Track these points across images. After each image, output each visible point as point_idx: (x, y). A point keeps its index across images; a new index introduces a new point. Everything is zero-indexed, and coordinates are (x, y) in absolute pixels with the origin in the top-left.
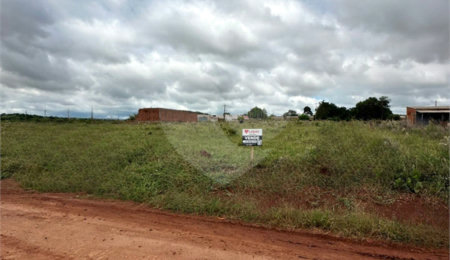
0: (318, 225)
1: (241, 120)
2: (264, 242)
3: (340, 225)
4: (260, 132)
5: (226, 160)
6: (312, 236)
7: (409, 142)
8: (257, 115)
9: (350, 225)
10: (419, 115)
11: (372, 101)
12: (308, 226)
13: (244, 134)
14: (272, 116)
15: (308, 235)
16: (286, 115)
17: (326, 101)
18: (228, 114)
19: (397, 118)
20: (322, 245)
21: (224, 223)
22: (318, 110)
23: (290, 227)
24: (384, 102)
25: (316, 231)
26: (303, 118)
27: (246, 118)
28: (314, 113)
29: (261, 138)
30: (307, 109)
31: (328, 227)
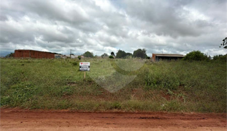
0: (116, 108)
1: (80, 58)
2: (90, 119)
3: (125, 106)
4: (89, 64)
5: (71, 79)
6: (113, 113)
7: (152, 68)
8: (88, 55)
9: (129, 106)
10: (157, 57)
11: (140, 50)
12: (111, 108)
13: (80, 65)
14: (96, 56)
15: (111, 113)
16: (103, 56)
17: (121, 50)
18: (73, 54)
19: (149, 58)
20: (117, 117)
21: (69, 112)
22: (117, 54)
23: (103, 110)
24: (144, 51)
25: (115, 110)
26: (111, 57)
27: (82, 57)
28: (116, 55)
29: (89, 67)
30: (112, 53)
31: (120, 108)
